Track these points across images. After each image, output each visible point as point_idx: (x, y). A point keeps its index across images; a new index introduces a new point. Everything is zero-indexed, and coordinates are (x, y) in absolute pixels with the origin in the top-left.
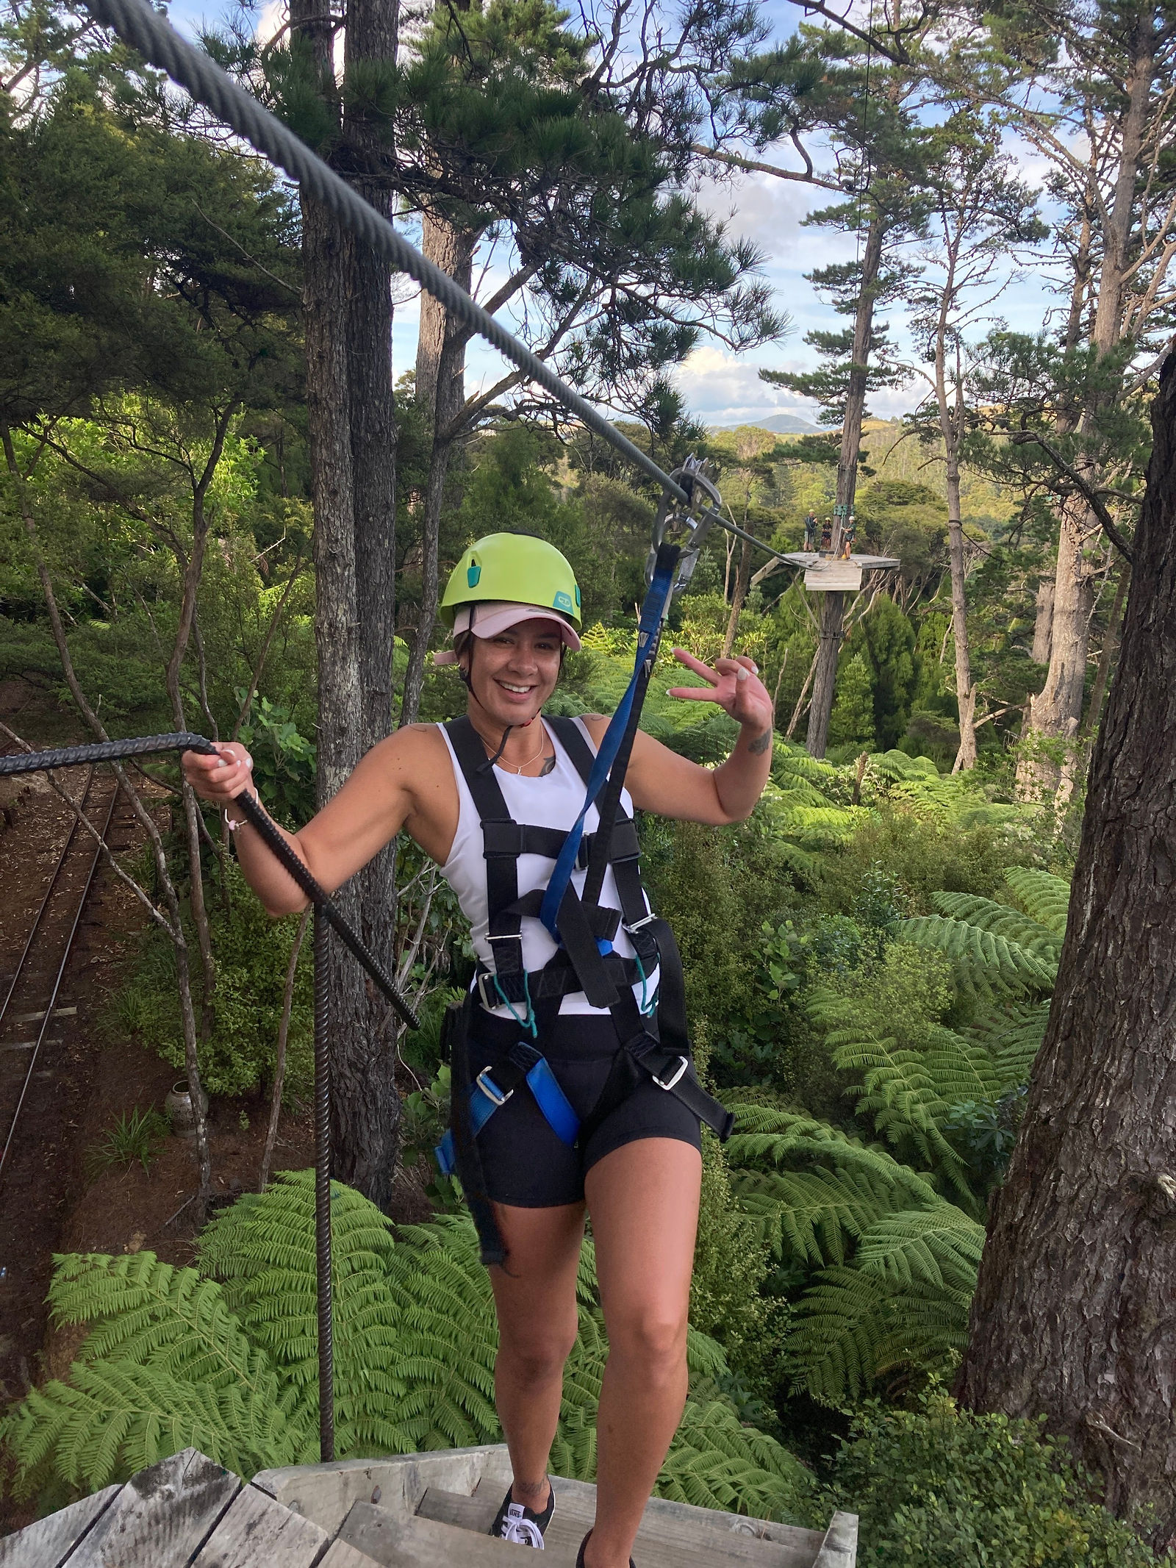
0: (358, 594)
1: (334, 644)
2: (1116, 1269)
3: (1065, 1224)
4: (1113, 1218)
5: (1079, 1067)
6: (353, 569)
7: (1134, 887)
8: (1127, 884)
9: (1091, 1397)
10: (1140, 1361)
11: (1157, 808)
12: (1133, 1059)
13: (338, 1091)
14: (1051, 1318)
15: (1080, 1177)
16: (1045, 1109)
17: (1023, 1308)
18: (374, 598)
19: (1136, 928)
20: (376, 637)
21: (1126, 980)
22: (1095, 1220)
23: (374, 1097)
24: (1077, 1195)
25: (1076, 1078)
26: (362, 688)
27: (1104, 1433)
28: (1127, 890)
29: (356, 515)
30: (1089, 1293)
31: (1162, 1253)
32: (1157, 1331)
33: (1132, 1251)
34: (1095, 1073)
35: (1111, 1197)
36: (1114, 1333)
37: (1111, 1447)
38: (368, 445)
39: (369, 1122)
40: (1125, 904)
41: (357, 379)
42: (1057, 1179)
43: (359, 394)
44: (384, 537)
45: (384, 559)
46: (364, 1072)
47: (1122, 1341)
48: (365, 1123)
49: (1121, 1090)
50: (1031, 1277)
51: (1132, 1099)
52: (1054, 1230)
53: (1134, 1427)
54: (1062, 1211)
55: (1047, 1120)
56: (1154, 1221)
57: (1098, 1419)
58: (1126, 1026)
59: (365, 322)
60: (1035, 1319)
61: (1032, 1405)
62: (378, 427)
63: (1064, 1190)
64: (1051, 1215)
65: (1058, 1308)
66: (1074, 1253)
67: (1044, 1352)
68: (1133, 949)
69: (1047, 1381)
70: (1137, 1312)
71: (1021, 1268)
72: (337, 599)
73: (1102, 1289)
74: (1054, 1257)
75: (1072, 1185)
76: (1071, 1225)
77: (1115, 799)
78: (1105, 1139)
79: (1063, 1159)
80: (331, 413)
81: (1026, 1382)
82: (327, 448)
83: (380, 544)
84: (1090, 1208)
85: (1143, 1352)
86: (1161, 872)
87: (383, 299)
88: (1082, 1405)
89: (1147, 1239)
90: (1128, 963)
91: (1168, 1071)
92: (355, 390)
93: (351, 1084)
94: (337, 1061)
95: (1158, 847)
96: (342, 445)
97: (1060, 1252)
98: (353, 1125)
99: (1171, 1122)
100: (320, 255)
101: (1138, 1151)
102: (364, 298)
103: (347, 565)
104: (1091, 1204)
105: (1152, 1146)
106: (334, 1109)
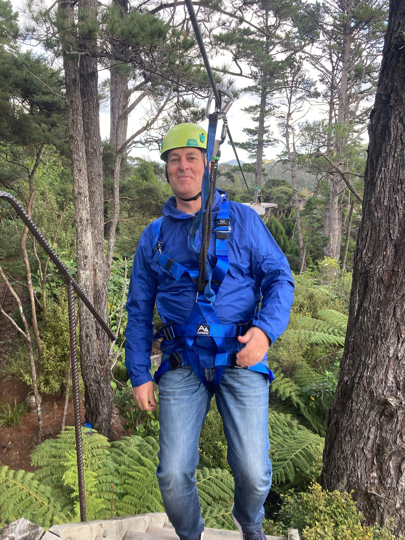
0: (90, 207)
1: (82, 225)
2: (375, 434)
3: (356, 419)
4: (373, 416)
5: (357, 362)
6: (88, 198)
7: (373, 296)
8: (370, 295)
9: (369, 482)
10: (385, 467)
11: (379, 267)
12: (376, 357)
13: (89, 391)
14: (353, 454)
15: (361, 401)
17: (343, 452)
18: (96, 209)
19: (374, 311)
20: (97, 223)
21: (372, 329)
22: (366, 417)
23: (103, 392)
24: (359, 408)
25: (356, 366)
26: (93, 242)
27: (374, 495)
28: (370, 297)
29: (88, 179)
30: (366, 444)
31: (390, 427)
33: (380, 428)
34: (363, 364)
35: (372, 408)
36: (375, 458)
37: (377, 500)
38: (92, 154)
39: (102, 402)
40: (370, 302)
41: (87, 130)
42: (352, 403)
43: (88, 135)
44: (99, 186)
45: (99, 194)
46: (99, 383)
47: (378, 461)
48: (100, 402)
49: (373, 369)
50: (345, 440)
51: (377, 372)
52: (352, 422)
53: (384, 492)
54: (354, 414)
55: (347, 382)
56: (386, 416)
57: (372, 490)
58: (373, 345)
59: (89, 109)
60: (347, 455)
61: (348, 487)
62: (95, 147)
63: (355, 407)
64: (351, 416)
65: (355, 450)
66: (360, 430)
67: (351, 467)
68: (374, 318)
69: (353, 478)
70: (383, 450)
71: (341, 437)
72: (82, 209)
73: (370, 442)
74: (353, 432)
75: (357, 405)
76: (358, 420)
77: (364, 265)
78: (368, 387)
79: (353, 395)
80: (78, 142)
81: (345, 478)
82: (77, 154)
83: (97, 189)
85: (386, 464)
86: (382, 290)
87: (95, 101)
88: (365, 486)
89: (385, 423)
90: (372, 323)
91: (389, 361)
92: (86, 134)
93: (95, 387)
94: (88, 379)
95: (380, 281)
96: (82, 154)
97: (355, 430)
98: (96, 403)
99: (390, 379)
100: (72, 84)
101: (380, 391)
102: (88, 101)
103: (85, 197)
104: (365, 412)
105: (385, 388)
106: (88, 397)
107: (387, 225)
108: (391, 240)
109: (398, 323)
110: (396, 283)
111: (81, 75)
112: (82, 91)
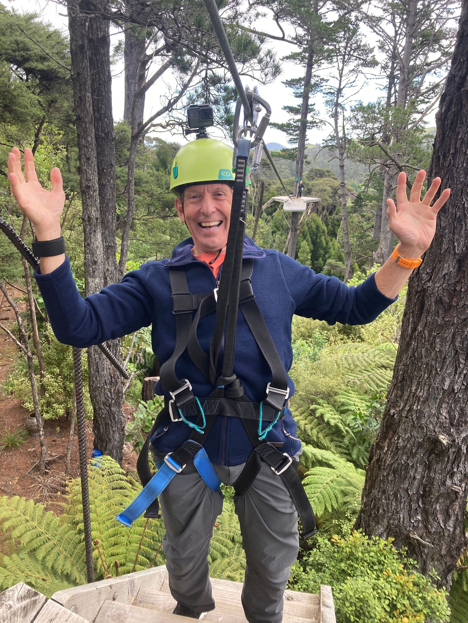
0: (100, 203)
1: (90, 225)
2: (422, 474)
3: (401, 457)
4: (421, 454)
5: (406, 394)
6: (97, 192)
7: (429, 319)
8: (426, 318)
9: (412, 525)
10: (431, 510)
11: (438, 285)
12: (429, 389)
13: (99, 415)
14: (395, 495)
15: (408, 438)
16: (392, 411)
17: (384, 492)
18: (107, 205)
19: (430, 336)
20: (108, 222)
21: (426, 357)
22: (413, 455)
23: (114, 416)
24: (406, 446)
25: (406, 398)
26: (103, 244)
27: (417, 540)
28: (426, 320)
29: (98, 169)
30: (411, 485)
31: (440, 467)
32: (438, 499)
33: (428, 467)
34: (413, 395)
35: (420, 445)
36: (421, 500)
37: (420, 545)
38: (103, 138)
39: (113, 427)
40: (426, 325)
41: (97, 109)
42: (398, 439)
43: (98, 116)
44: (111, 178)
45: (111, 188)
46: (110, 406)
47: (423, 503)
48: (111, 428)
49: (424, 402)
50: (388, 479)
51: (429, 405)
52: (397, 460)
53: (429, 537)
54: (400, 452)
55: (394, 415)
56: (436, 454)
57: (414, 534)
58: (426, 376)
59: (100, 84)
60: (389, 496)
61: (388, 530)
62: (107, 130)
63: (401, 443)
64: (396, 454)
65: (398, 491)
66: (405, 469)
67: (393, 509)
68: (429, 344)
69: (394, 520)
70: (430, 491)
71: (383, 476)
72: (91, 205)
73: (416, 483)
74: (397, 471)
75: (404, 441)
76: (404, 458)
78: (418, 423)
79: (400, 430)
80: (86, 124)
81: (385, 521)
82: (85, 139)
83: (109, 182)
84: (412, 450)
85: (432, 507)
86: (440, 312)
87: (107, 74)
88: (408, 529)
89: (434, 462)
90: (427, 350)
91: (443, 394)
92: (96, 114)
93: (104, 412)
94: (98, 402)
95: (439, 301)
96: (91, 138)
97: (399, 469)
98: (106, 429)
99: (444, 414)
100: (79, 52)
101: (431, 427)
102: (98, 73)
103: (95, 191)
104: (412, 449)
105: (437, 424)
106: (97, 422)
107: (451, 235)
108: (455, 254)
109: (457, 351)
110: (458, 305)
111: (90, 41)
112: (91, 60)
